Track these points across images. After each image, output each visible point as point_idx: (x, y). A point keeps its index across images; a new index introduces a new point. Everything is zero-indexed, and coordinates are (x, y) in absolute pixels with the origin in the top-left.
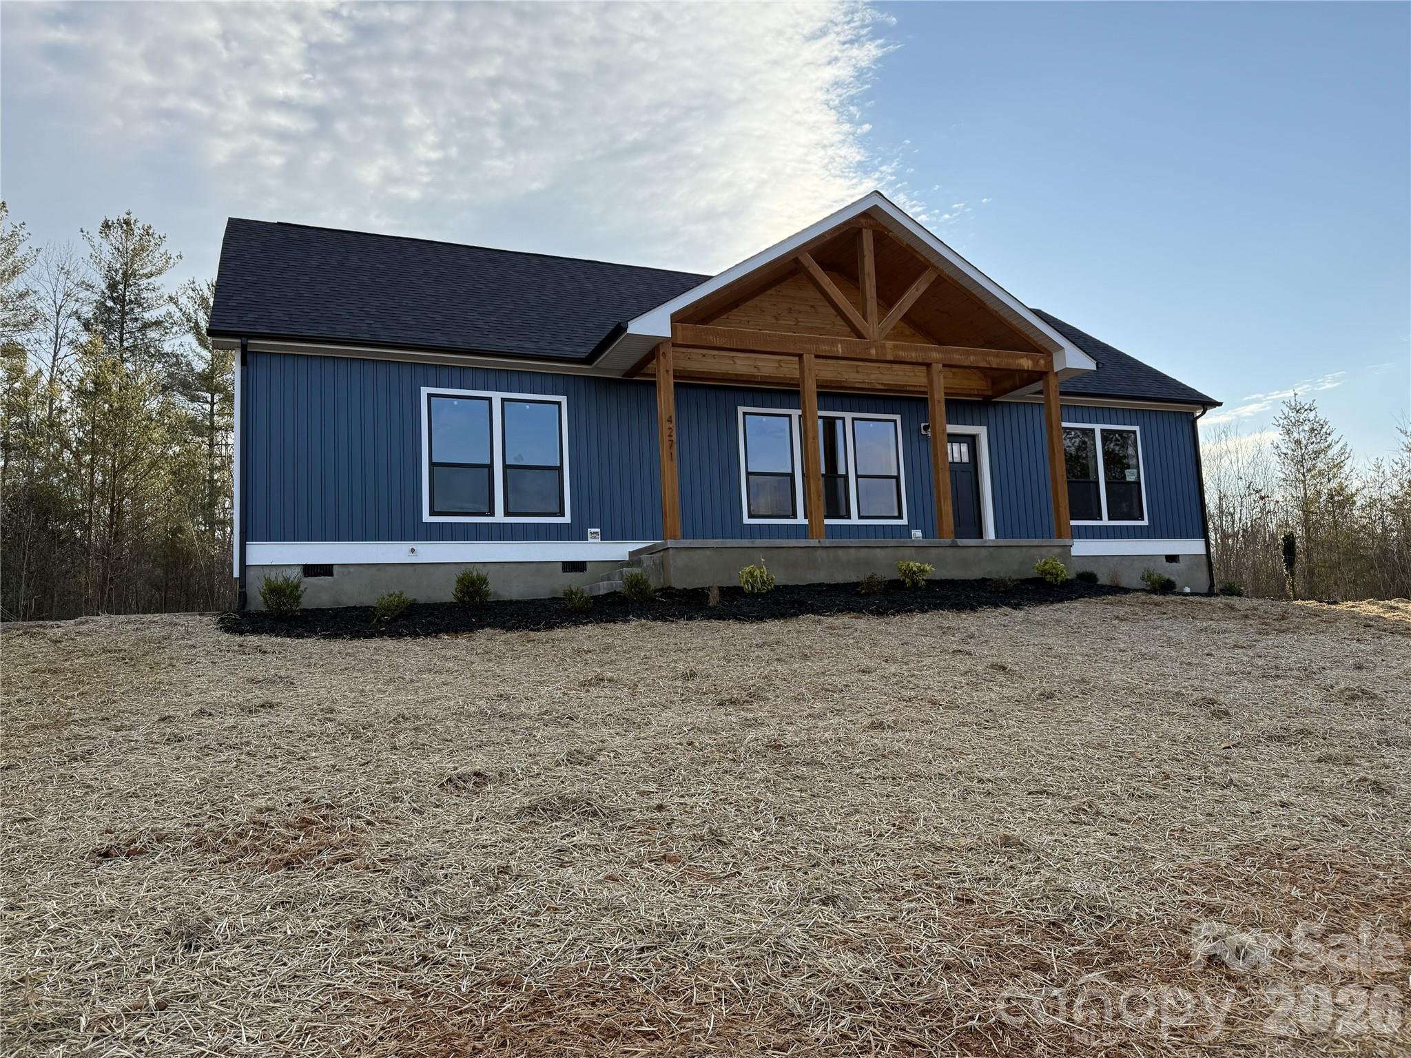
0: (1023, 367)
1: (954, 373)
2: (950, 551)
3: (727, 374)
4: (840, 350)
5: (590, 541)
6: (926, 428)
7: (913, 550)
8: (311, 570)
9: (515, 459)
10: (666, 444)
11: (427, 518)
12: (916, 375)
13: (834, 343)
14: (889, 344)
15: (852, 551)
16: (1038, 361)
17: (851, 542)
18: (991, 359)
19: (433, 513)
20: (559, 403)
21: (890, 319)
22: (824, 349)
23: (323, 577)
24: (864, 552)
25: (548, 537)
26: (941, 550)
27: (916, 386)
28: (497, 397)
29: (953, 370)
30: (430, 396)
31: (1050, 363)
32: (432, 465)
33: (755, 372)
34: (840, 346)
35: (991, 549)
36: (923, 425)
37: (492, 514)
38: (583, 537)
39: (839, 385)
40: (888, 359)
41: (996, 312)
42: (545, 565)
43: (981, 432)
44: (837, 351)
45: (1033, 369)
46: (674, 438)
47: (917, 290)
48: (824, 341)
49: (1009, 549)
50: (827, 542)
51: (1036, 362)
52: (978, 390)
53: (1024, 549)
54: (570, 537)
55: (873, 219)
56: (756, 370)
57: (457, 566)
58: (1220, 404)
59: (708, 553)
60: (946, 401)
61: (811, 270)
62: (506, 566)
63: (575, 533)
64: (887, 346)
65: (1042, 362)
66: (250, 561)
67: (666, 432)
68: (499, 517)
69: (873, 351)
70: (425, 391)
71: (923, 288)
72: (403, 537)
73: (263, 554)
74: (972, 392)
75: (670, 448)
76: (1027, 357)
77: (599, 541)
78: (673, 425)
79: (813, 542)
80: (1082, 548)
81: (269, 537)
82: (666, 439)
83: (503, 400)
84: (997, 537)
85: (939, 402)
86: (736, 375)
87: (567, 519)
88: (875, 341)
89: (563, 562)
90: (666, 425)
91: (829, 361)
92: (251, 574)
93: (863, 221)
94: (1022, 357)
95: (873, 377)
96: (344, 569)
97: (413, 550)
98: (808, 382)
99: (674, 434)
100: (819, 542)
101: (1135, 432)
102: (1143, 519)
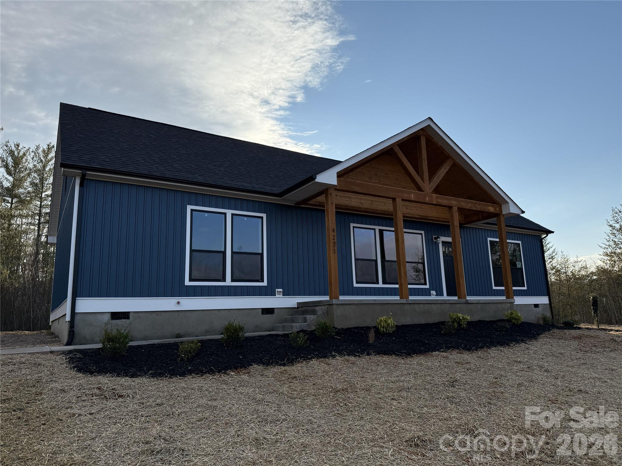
0: (490, 210)
2: (465, 306)
3: (347, 206)
4: (413, 197)
5: (277, 296)
6: (435, 238)
7: (448, 305)
8: (115, 316)
9: (238, 248)
10: (332, 244)
11: (187, 283)
13: (410, 193)
15: (421, 305)
18: (477, 206)
19: (191, 280)
20: (262, 218)
21: (434, 183)
22: (405, 196)
23: (123, 320)
25: (254, 294)
26: (461, 305)
28: (229, 213)
30: (192, 210)
31: (501, 210)
32: (192, 251)
34: (412, 195)
37: (224, 280)
38: (273, 294)
40: (434, 203)
41: (478, 183)
42: (252, 310)
46: (336, 241)
47: (445, 169)
48: (405, 192)
51: (495, 209)
54: (266, 294)
55: (426, 132)
56: (361, 205)
57: (203, 312)
58: (553, 232)
59: (353, 307)
61: (398, 154)
63: (268, 292)
65: (498, 209)
66: (79, 309)
67: (332, 237)
68: (228, 282)
69: (427, 199)
70: (189, 208)
71: (448, 168)
72: (172, 295)
73: (87, 305)
75: (334, 246)
77: (282, 296)
78: (335, 234)
79: (404, 301)
81: (91, 295)
82: (332, 241)
83: (233, 215)
85: (457, 226)
87: (265, 283)
88: (428, 193)
89: (262, 309)
90: (332, 233)
92: (77, 318)
93: (421, 132)
94: (490, 206)
96: (137, 315)
97: (178, 303)
98: (399, 212)
99: (335, 238)
100: (407, 300)
101: (519, 244)
102: (524, 286)
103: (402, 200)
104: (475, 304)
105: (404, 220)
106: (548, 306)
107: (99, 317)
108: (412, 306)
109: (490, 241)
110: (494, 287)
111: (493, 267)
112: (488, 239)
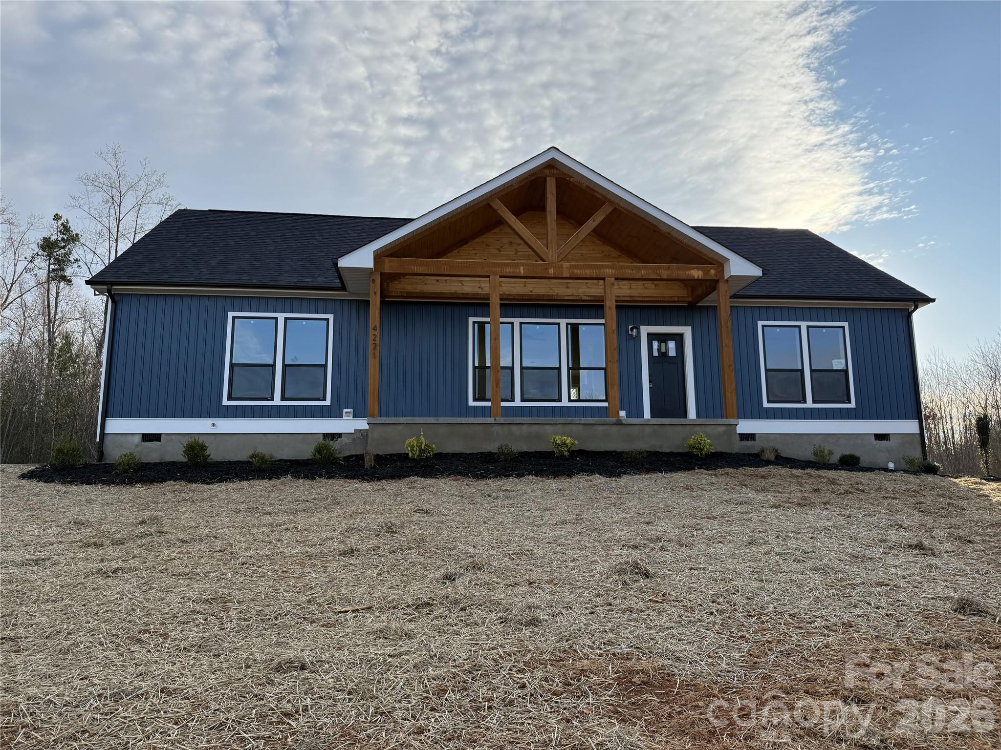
0: (694, 277)
1: (656, 285)
2: (615, 429)
3: (456, 293)
4: (522, 271)
5: (344, 418)
6: (632, 329)
7: (580, 427)
8: (148, 438)
9: (292, 360)
10: (371, 347)
11: (225, 402)
13: (517, 266)
14: (566, 265)
15: (525, 427)
16: (708, 271)
17: (523, 420)
19: (230, 399)
20: (328, 320)
21: (568, 245)
22: (508, 271)
23: (155, 442)
24: (535, 428)
25: (312, 415)
26: (607, 427)
27: (620, 296)
28: (282, 317)
29: (655, 282)
30: (234, 318)
31: (723, 272)
32: (232, 365)
33: (479, 291)
34: (522, 268)
35: (655, 427)
36: (630, 327)
37: (272, 399)
38: (339, 415)
39: (549, 298)
40: (564, 276)
41: (669, 234)
42: (310, 436)
43: (687, 331)
44: (520, 272)
45: (703, 278)
46: (378, 342)
47: (594, 221)
48: (508, 265)
49: (673, 427)
50: (502, 420)
51: (706, 272)
52: (678, 297)
53: (688, 427)
54: (329, 416)
55: (557, 169)
56: (480, 290)
57: (244, 435)
58: (933, 300)
59: (400, 428)
60: (617, 307)
61: (499, 211)
62: (281, 436)
63: (332, 412)
64: (564, 266)
65: (713, 272)
66: (108, 430)
67: (371, 337)
68: (277, 401)
69: (552, 271)
70: (231, 315)
72: (209, 416)
73: (116, 426)
74: (673, 299)
75: (374, 349)
76: (697, 268)
77: (351, 418)
78: (377, 333)
79: (491, 420)
80: (745, 426)
81: (121, 415)
82: (371, 342)
83: (286, 319)
84: (698, 415)
85: (610, 308)
86: (463, 293)
87: (328, 402)
88: (553, 263)
89: (324, 434)
90: (372, 332)
91: (542, 280)
92: (108, 440)
93: (547, 171)
94: (693, 269)
95: (581, 290)
96: (169, 437)
97: (213, 425)
98: (494, 296)
99: (378, 339)
100: (495, 419)
101: (843, 327)
102: (850, 402)
103: (501, 277)
104: (637, 426)
105: (501, 305)
106: (918, 437)
107: (130, 437)
108: (506, 428)
109: (763, 326)
110: (766, 405)
111: (767, 370)
112: (760, 324)
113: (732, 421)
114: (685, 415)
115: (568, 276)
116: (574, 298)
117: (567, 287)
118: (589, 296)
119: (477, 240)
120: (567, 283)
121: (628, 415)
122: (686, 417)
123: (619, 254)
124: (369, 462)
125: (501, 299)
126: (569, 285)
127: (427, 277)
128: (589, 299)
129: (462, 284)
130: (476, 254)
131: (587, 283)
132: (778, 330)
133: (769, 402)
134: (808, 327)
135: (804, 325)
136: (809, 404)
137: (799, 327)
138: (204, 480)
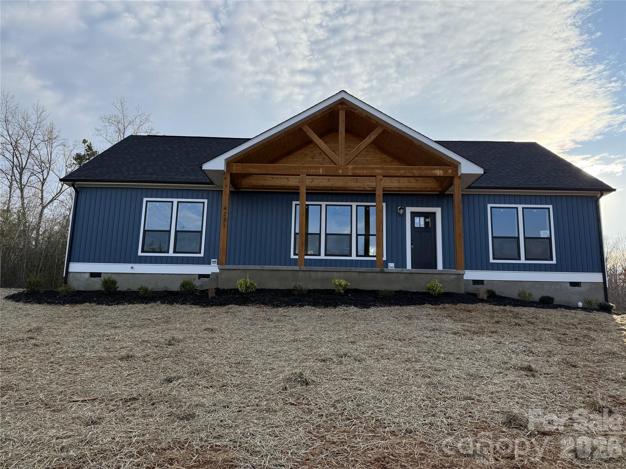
0: (438, 174)
1: (416, 180)
2: (379, 275)
4: (321, 171)
5: (212, 265)
6: (400, 209)
7: (356, 274)
8: (93, 275)
9: (181, 228)
10: (222, 220)
11: (140, 254)
12: (392, 182)
13: (318, 168)
14: (350, 167)
15: (319, 273)
16: (447, 171)
17: (319, 268)
18: (415, 171)
19: (143, 252)
20: (204, 203)
21: (352, 154)
22: (312, 171)
23: (97, 278)
24: (326, 274)
25: (192, 263)
26: (374, 274)
27: (391, 188)
28: (176, 201)
29: (416, 178)
30: (147, 202)
31: (457, 171)
32: (145, 231)
34: (321, 169)
35: (407, 274)
36: (399, 208)
37: (168, 252)
38: (209, 263)
39: (344, 189)
40: (349, 175)
41: (421, 146)
42: (191, 275)
43: (438, 211)
45: (443, 175)
46: (227, 217)
47: (370, 138)
48: (312, 167)
49: (419, 275)
50: (304, 268)
51: (446, 171)
52: (431, 188)
53: (430, 275)
54: (203, 263)
55: (346, 104)
58: (615, 190)
59: (239, 272)
60: (384, 194)
61: (307, 133)
62: (173, 275)
63: (205, 261)
64: (349, 168)
65: (450, 171)
66: (71, 270)
67: (223, 214)
68: (171, 254)
69: (340, 171)
70: (145, 200)
71: (376, 136)
72: (130, 262)
73: (75, 267)
74: (428, 190)
75: (224, 222)
76: (440, 169)
77: (216, 265)
78: (227, 211)
79: (297, 268)
80: (470, 275)
81: (78, 261)
82: (223, 217)
83: (178, 202)
84: (444, 267)
85: (379, 195)
86: (288, 186)
87: (202, 255)
88: (342, 166)
89: (199, 275)
90: (223, 211)
92: (70, 276)
93: (340, 106)
94: (437, 169)
95: (365, 184)
96: (105, 275)
97: (132, 268)
98: (303, 188)
99: (227, 215)
100: (300, 268)
101: (549, 209)
102: (552, 260)
103: (307, 175)
104: (395, 274)
105: (307, 193)
106: (602, 286)
107: (83, 275)
108: (307, 273)
109: (491, 208)
110: (492, 261)
111: (493, 237)
112: (489, 206)
113: (460, 272)
114: (435, 267)
115: (351, 174)
116: (361, 189)
117: (357, 182)
118: (370, 187)
119: (298, 152)
120: (357, 179)
121: (396, 266)
122: (436, 268)
123: (392, 160)
124: (212, 294)
125: (307, 190)
126: (358, 180)
127: (265, 176)
128: (370, 189)
129: (288, 180)
130: (297, 161)
131: (370, 179)
132: (502, 210)
133: (494, 259)
134: (523, 208)
135: (520, 207)
136: (523, 261)
137: (517, 208)
138: (108, 303)
